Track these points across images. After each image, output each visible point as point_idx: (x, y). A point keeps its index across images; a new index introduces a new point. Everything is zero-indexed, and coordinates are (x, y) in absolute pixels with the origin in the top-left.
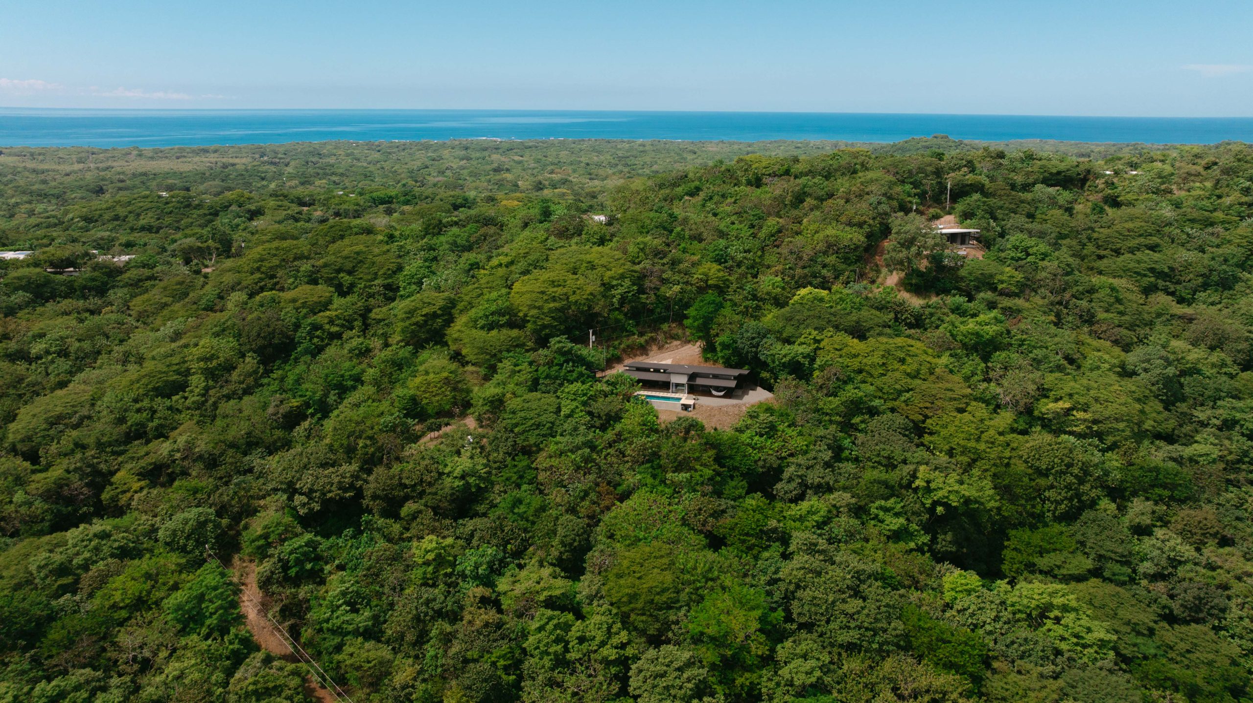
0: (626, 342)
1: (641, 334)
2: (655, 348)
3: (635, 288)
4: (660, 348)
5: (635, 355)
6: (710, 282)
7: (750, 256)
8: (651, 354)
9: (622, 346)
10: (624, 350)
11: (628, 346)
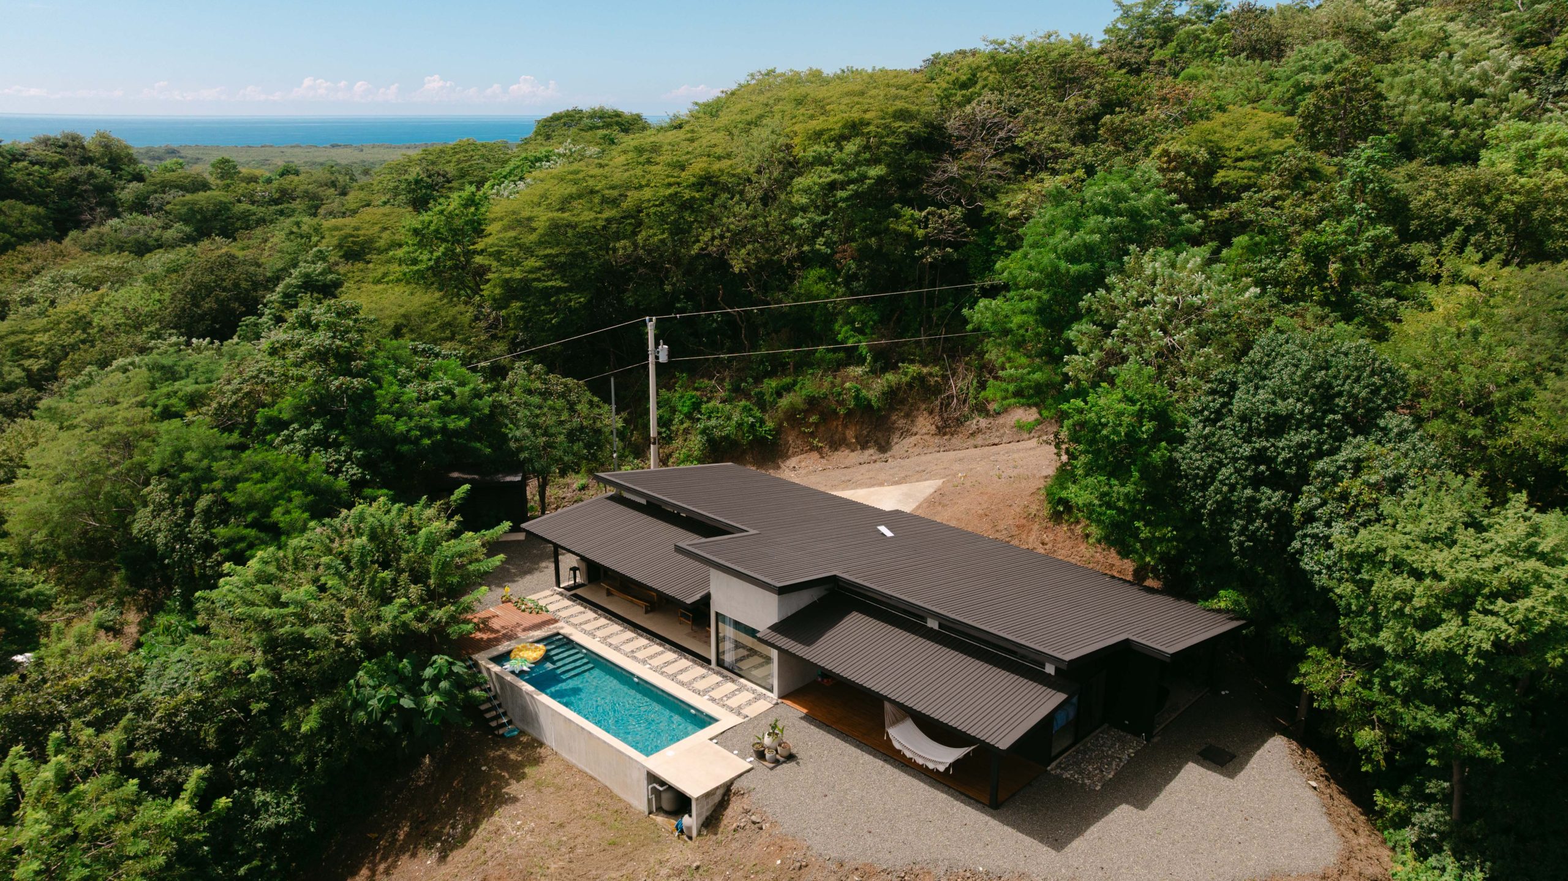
0: (811, 385)
1: (885, 361)
2: (924, 424)
3: (876, 171)
4: (947, 428)
5: (836, 444)
6: (1219, 177)
7: (1461, 112)
8: (901, 445)
9: (785, 402)
10: (793, 417)
11: (812, 403)
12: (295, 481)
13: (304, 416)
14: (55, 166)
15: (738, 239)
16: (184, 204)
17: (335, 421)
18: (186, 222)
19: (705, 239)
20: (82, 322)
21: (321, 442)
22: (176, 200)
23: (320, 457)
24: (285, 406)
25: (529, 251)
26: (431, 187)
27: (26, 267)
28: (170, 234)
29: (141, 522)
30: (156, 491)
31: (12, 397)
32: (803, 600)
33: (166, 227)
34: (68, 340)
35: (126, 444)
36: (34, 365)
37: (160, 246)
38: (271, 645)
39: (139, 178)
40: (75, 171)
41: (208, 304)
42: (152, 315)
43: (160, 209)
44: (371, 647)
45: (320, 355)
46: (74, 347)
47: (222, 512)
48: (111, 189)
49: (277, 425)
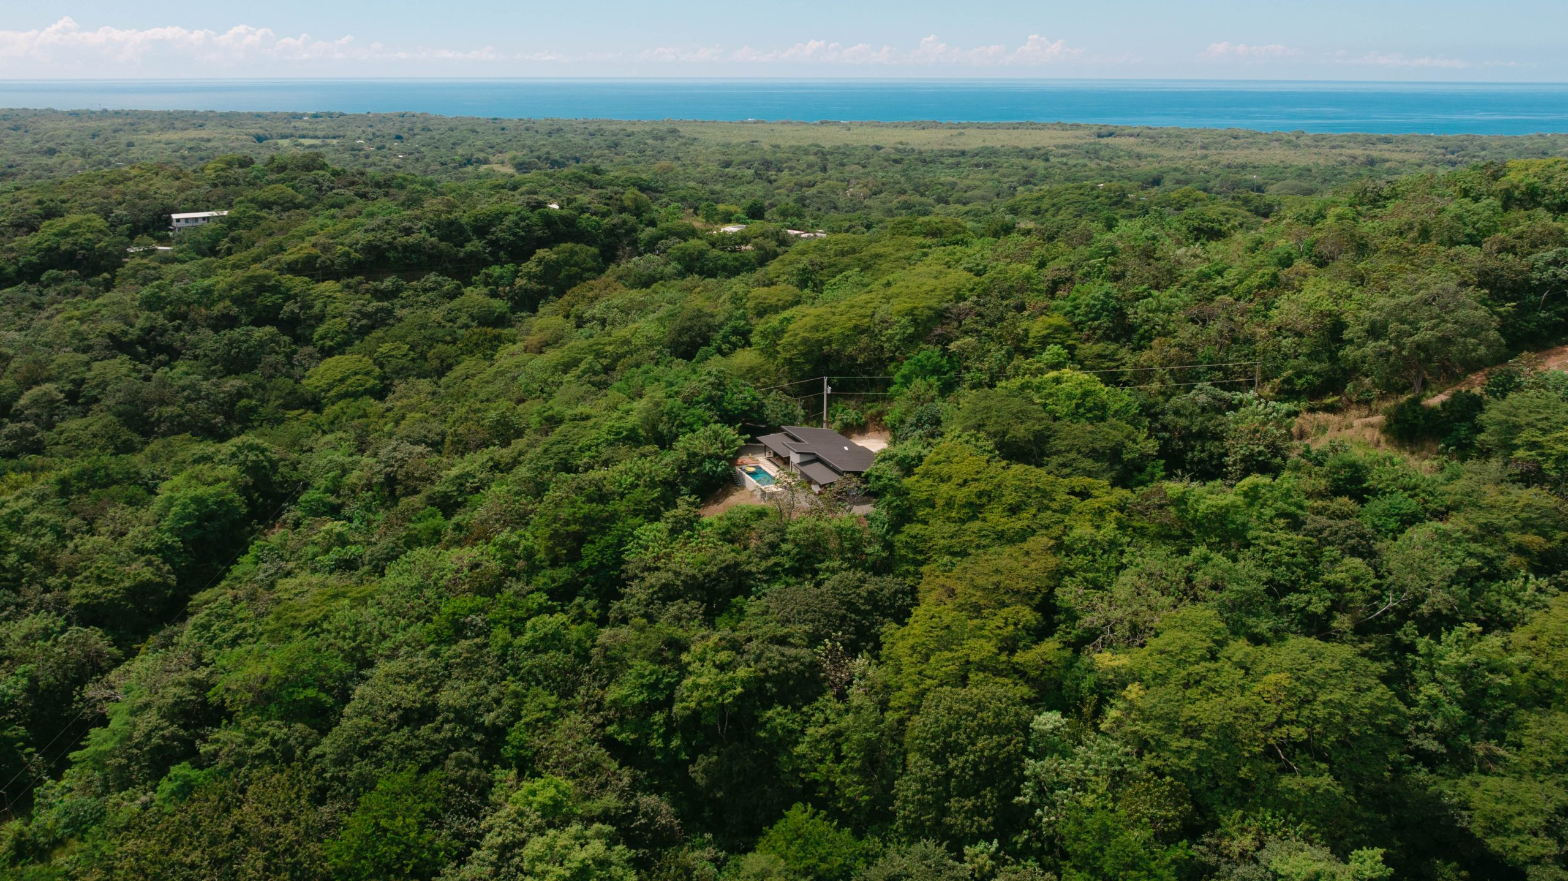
3: (912, 329)
12: (700, 418)
13: (706, 401)
14: (604, 215)
15: (862, 351)
16: (679, 249)
17: (714, 403)
18: (678, 260)
19: (850, 350)
20: (626, 342)
21: (709, 409)
22: (676, 245)
23: (708, 413)
24: (701, 398)
25: (795, 347)
26: (812, 272)
27: (590, 294)
28: (669, 269)
29: (661, 427)
30: (665, 418)
31: (597, 378)
32: (808, 458)
33: (667, 264)
34: (620, 351)
35: (657, 404)
36: (605, 362)
37: (661, 278)
38: (689, 455)
39: (652, 223)
40: (616, 219)
41: (686, 338)
42: (659, 340)
43: (664, 252)
44: (710, 457)
45: (712, 384)
46: (623, 355)
47: (682, 425)
48: (635, 230)
49: (698, 403)
